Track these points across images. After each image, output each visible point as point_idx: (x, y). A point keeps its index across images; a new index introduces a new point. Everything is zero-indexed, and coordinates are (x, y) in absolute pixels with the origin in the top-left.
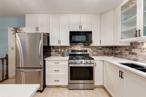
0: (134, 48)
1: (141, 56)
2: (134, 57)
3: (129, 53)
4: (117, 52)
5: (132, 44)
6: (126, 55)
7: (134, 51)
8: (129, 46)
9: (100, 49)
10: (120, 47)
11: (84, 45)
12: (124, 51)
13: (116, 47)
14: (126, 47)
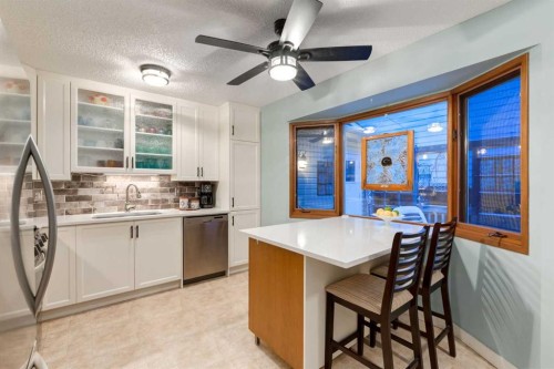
0: (83, 186)
3: (68, 200)
5: (76, 177)
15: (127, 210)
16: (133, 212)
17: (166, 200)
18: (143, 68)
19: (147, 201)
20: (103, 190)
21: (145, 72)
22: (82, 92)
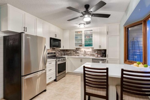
0: (77, 50)
1: (81, 53)
2: (78, 54)
3: (75, 53)
4: (68, 53)
5: (76, 49)
6: (74, 54)
7: (77, 52)
8: (75, 50)
9: (60, 52)
10: (70, 50)
11: (53, 49)
12: (72, 52)
13: (67, 50)
14: (74, 50)
15: (84, 56)
16: (85, 56)
17: (93, 54)
18: (79, 24)
19: (89, 54)
20: (81, 51)
21: (80, 25)
22: (75, 32)
